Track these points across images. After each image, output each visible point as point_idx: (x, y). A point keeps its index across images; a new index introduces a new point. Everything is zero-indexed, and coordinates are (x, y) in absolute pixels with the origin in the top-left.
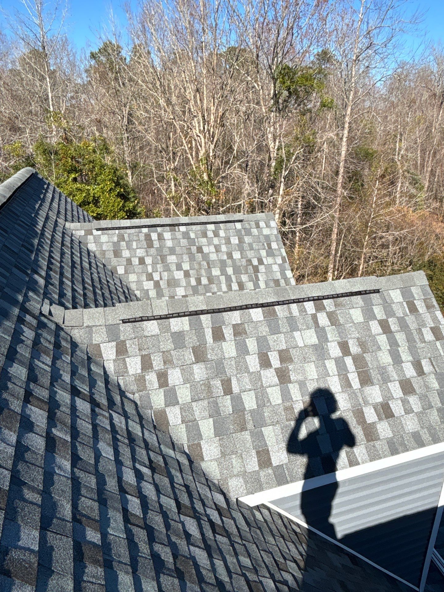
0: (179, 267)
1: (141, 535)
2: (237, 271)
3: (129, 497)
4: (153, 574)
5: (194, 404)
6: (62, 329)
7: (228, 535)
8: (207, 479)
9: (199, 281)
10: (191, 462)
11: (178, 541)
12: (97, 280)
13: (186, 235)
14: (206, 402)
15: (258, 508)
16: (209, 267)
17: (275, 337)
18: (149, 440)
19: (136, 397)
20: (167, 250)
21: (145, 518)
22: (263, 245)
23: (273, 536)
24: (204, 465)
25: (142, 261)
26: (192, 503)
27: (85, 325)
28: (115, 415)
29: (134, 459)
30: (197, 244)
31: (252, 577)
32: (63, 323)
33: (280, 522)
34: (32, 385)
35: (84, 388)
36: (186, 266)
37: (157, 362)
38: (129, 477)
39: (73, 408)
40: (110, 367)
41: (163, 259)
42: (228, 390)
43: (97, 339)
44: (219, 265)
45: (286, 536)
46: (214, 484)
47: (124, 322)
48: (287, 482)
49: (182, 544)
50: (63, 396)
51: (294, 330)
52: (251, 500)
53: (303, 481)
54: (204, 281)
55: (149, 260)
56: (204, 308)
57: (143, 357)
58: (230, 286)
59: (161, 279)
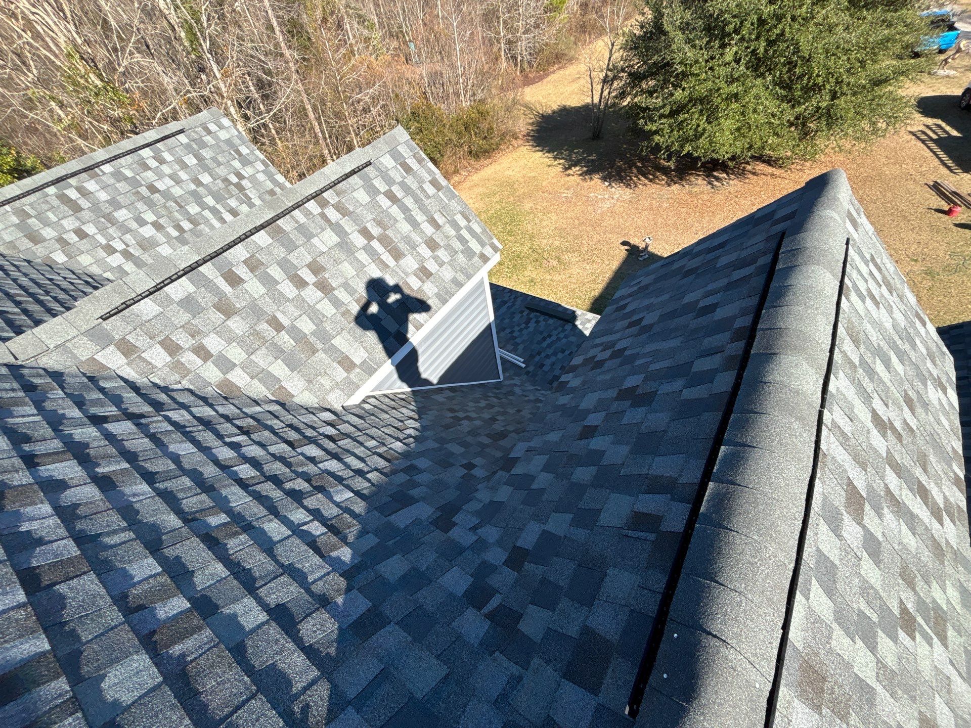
0: (142, 222)
1: (268, 489)
2: (218, 198)
3: (235, 469)
4: (295, 505)
5: (252, 357)
6: (22, 366)
7: (348, 436)
8: (306, 409)
9: (179, 228)
10: (282, 405)
11: (305, 469)
12: (31, 284)
14: (264, 349)
15: (364, 401)
16: (181, 207)
17: (295, 253)
19: (186, 384)
20: (107, 205)
21: (262, 473)
22: (230, 153)
24: (297, 400)
25: (81, 234)
26: (302, 434)
27: (51, 346)
28: (170, 414)
29: (220, 437)
30: (143, 183)
31: (381, 450)
32: (16, 359)
34: (27, 447)
35: (111, 410)
36: (149, 217)
37: (182, 339)
38: (225, 454)
39: (110, 437)
40: (130, 374)
42: (279, 327)
44: (191, 199)
47: (105, 318)
48: (376, 370)
50: (87, 433)
51: (310, 238)
53: (390, 361)
54: (186, 225)
55: (90, 229)
56: (197, 258)
58: (222, 218)
59: (127, 246)
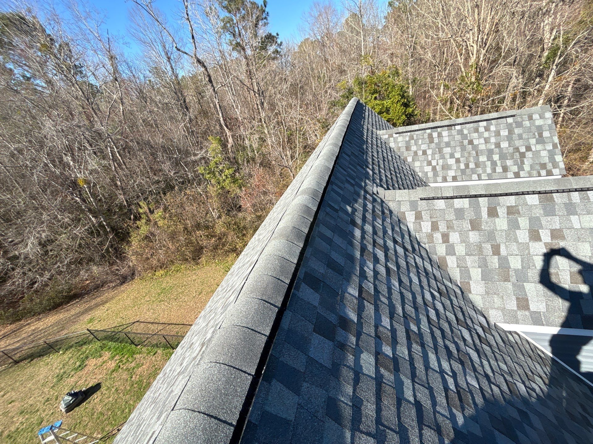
0: (452, 156)
1: (438, 333)
2: (503, 157)
3: (429, 308)
4: (447, 357)
5: (467, 257)
6: (384, 202)
7: (490, 346)
8: (473, 306)
9: (467, 166)
10: (462, 293)
11: (459, 342)
13: (460, 132)
14: (477, 257)
15: (510, 333)
16: (477, 155)
17: (549, 218)
18: (436, 274)
19: (427, 246)
20: (444, 144)
21: (439, 323)
22: (534, 134)
23: (523, 355)
24: (470, 296)
25: (424, 153)
26: (465, 319)
27: (397, 200)
28: (416, 257)
29: (429, 286)
30: (469, 138)
31: (509, 378)
32: (384, 198)
33: (528, 346)
34: (375, 236)
35: (399, 239)
36: (458, 155)
37: (442, 227)
38: (428, 296)
39: (395, 251)
40: (411, 227)
41: (440, 150)
42: (496, 252)
43: (403, 209)
44: (487, 153)
45: (533, 357)
46: (478, 310)
47: (421, 199)
48: (543, 325)
49: (461, 344)
50: (390, 244)
51: (571, 214)
52: (507, 327)
54: (472, 165)
55: (429, 152)
56: (483, 193)
57: (432, 222)
58: (495, 169)
59: (437, 164)
